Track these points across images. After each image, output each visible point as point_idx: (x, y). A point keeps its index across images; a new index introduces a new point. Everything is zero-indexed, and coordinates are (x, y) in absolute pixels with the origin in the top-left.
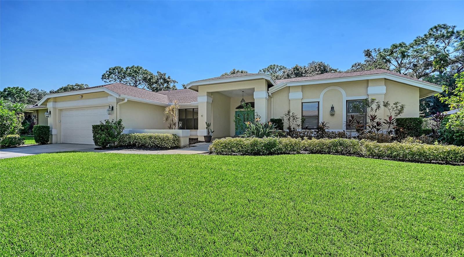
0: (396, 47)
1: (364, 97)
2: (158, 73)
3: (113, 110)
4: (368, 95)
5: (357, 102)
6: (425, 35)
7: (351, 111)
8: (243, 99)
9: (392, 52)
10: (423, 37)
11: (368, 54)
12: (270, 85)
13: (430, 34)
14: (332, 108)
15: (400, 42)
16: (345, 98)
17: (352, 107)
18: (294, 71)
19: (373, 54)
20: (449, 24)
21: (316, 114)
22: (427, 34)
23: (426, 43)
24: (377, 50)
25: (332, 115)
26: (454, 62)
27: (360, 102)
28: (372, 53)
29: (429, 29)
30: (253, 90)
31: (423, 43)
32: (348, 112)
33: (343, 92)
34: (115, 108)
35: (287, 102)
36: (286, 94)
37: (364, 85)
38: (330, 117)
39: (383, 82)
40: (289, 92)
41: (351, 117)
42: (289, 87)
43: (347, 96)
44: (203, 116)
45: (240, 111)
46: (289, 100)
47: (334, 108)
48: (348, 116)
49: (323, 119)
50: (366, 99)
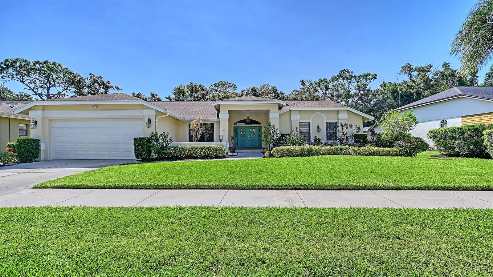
0: (322, 81)
1: (336, 121)
4: (338, 119)
6: (338, 75)
8: (248, 116)
9: (319, 85)
10: (337, 76)
11: (303, 84)
12: (280, 108)
13: (340, 75)
14: (318, 127)
15: (324, 78)
16: (326, 121)
17: (329, 126)
18: (252, 91)
19: (307, 84)
20: (350, 70)
21: (307, 131)
22: (339, 75)
23: (338, 81)
24: (309, 80)
25: (319, 132)
26: (353, 96)
27: (333, 124)
29: (339, 71)
31: (336, 81)
32: (327, 130)
33: (324, 116)
34: (153, 121)
35: (289, 121)
36: (287, 116)
37: (336, 113)
38: (317, 133)
39: (346, 112)
40: (291, 114)
41: (330, 133)
42: (291, 110)
43: (327, 119)
44: (225, 130)
45: (237, 127)
46: (291, 120)
47: (319, 127)
48: (327, 133)
49: (313, 134)
50: (337, 122)
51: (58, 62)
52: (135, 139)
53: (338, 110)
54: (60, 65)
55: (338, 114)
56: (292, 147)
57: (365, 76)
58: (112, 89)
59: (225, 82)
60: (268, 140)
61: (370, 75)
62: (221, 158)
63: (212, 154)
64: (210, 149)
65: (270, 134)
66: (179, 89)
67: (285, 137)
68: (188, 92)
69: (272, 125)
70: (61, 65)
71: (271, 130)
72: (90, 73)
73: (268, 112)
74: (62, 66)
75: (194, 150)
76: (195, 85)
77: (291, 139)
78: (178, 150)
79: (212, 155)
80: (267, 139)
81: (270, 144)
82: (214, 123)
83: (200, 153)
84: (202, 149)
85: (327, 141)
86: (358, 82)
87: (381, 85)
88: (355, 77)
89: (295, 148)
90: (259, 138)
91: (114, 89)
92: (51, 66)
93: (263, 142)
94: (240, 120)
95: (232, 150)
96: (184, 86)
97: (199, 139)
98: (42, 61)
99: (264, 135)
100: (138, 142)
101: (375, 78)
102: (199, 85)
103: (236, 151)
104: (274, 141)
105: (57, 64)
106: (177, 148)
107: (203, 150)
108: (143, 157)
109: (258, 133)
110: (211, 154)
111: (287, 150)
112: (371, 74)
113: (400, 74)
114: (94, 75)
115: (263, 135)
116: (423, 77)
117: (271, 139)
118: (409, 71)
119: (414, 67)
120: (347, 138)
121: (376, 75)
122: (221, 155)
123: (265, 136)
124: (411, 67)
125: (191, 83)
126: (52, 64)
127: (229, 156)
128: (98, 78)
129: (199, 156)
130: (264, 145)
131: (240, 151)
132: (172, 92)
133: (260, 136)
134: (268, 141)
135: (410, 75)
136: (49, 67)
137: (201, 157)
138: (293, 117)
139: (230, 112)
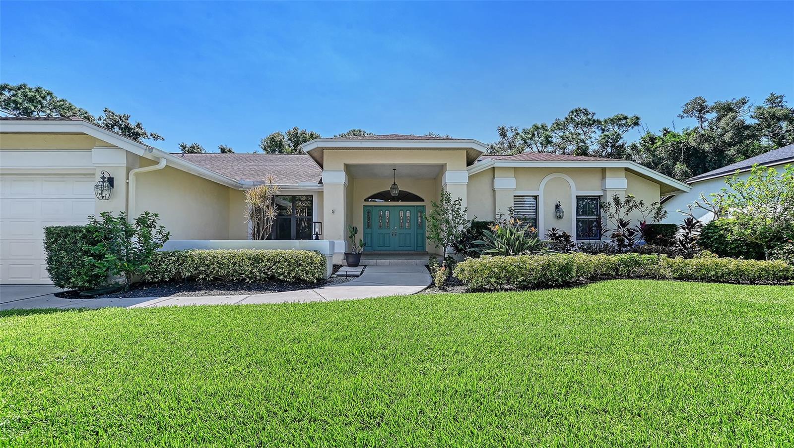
0: (538, 129)
1: (600, 193)
2: (106, 111)
3: (113, 187)
4: (605, 190)
5: (589, 199)
6: (566, 119)
7: (581, 213)
8: (394, 183)
9: (532, 136)
12: (470, 162)
13: (571, 118)
14: (557, 207)
15: (541, 123)
16: (575, 193)
17: (582, 206)
19: (509, 134)
20: (589, 110)
21: (533, 216)
22: (568, 118)
23: (566, 129)
25: (559, 217)
27: (592, 200)
28: (507, 133)
30: (442, 168)
31: (563, 128)
32: (578, 214)
33: (572, 183)
34: (120, 182)
35: (489, 193)
36: (486, 180)
37: (599, 175)
38: (556, 220)
39: (623, 173)
40: (494, 177)
41: (583, 221)
42: (494, 168)
43: (577, 189)
44: (335, 212)
45: (372, 206)
46: (494, 191)
47: (561, 207)
48: (578, 221)
49: (546, 222)
50: (599, 196)
51: (46, 88)
52: (49, 232)
53: (604, 170)
54: (49, 94)
55: (604, 177)
56: (516, 258)
57: (619, 121)
58: (145, 138)
59: (360, 132)
60: (441, 236)
61: (626, 118)
62: (310, 285)
63: (286, 274)
64: (279, 262)
65: (447, 222)
66: (272, 139)
67: (489, 229)
68: (289, 146)
69: (453, 199)
70: (51, 94)
71: (450, 212)
72: (106, 109)
73: (441, 169)
74: (54, 95)
75: (235, 264)
76: (304, 134)
77: (508, 235)
78: (187, 262)
79: (285, 277)
80: (438, 234)
81: (445, 247)
82: (312, 196)
83: (251, 273)
84: (256, 260)
85: (577, 239)
86: (603, 130)
87: (642, 138)
88: (599, 122)
89: (525, 262)
90: (420, 231)
91: (149, 138)
92: (30, 94)
93: (428, 241)
94: (379, 192)
95: (351, 260)
96: (283, 134)
97: (269, 231)
98: (13, 84)
99: (431, 223)
100: (56, 240)
101: (636, 124)
102: (310, 133)
103: (363, 260)
104: (456, 238)
105: (44, 92)
106: (186, 257)
107: (258, 263)
108: (73, 283)
109: (417, 221)
110: (283, 274)
111: (503, 269)
112: (630, 116)
113: (682, 117)
114: (113, 113)
115: (428, 224)
116: (732, 121)
117: (450, 233)
118: (700, 111)
119: (710, 103)
120: (631, 234)
121: (638, 118)
122: (308, 278)
123: (435, 226)
124: (705, 104)
125: (296, 129)
126: (33, 90)
127: (338, 276)
128: (120, 118)
129: (250, 278)
130: (429, 246)
131: (372, 262)
132: (260, 144)
133: (421, 226)
134: (440, 240)
135: (701, 118)
136: (26, 96)
137: (255, 281)
138: (499, 183)
139: (348, 167)
